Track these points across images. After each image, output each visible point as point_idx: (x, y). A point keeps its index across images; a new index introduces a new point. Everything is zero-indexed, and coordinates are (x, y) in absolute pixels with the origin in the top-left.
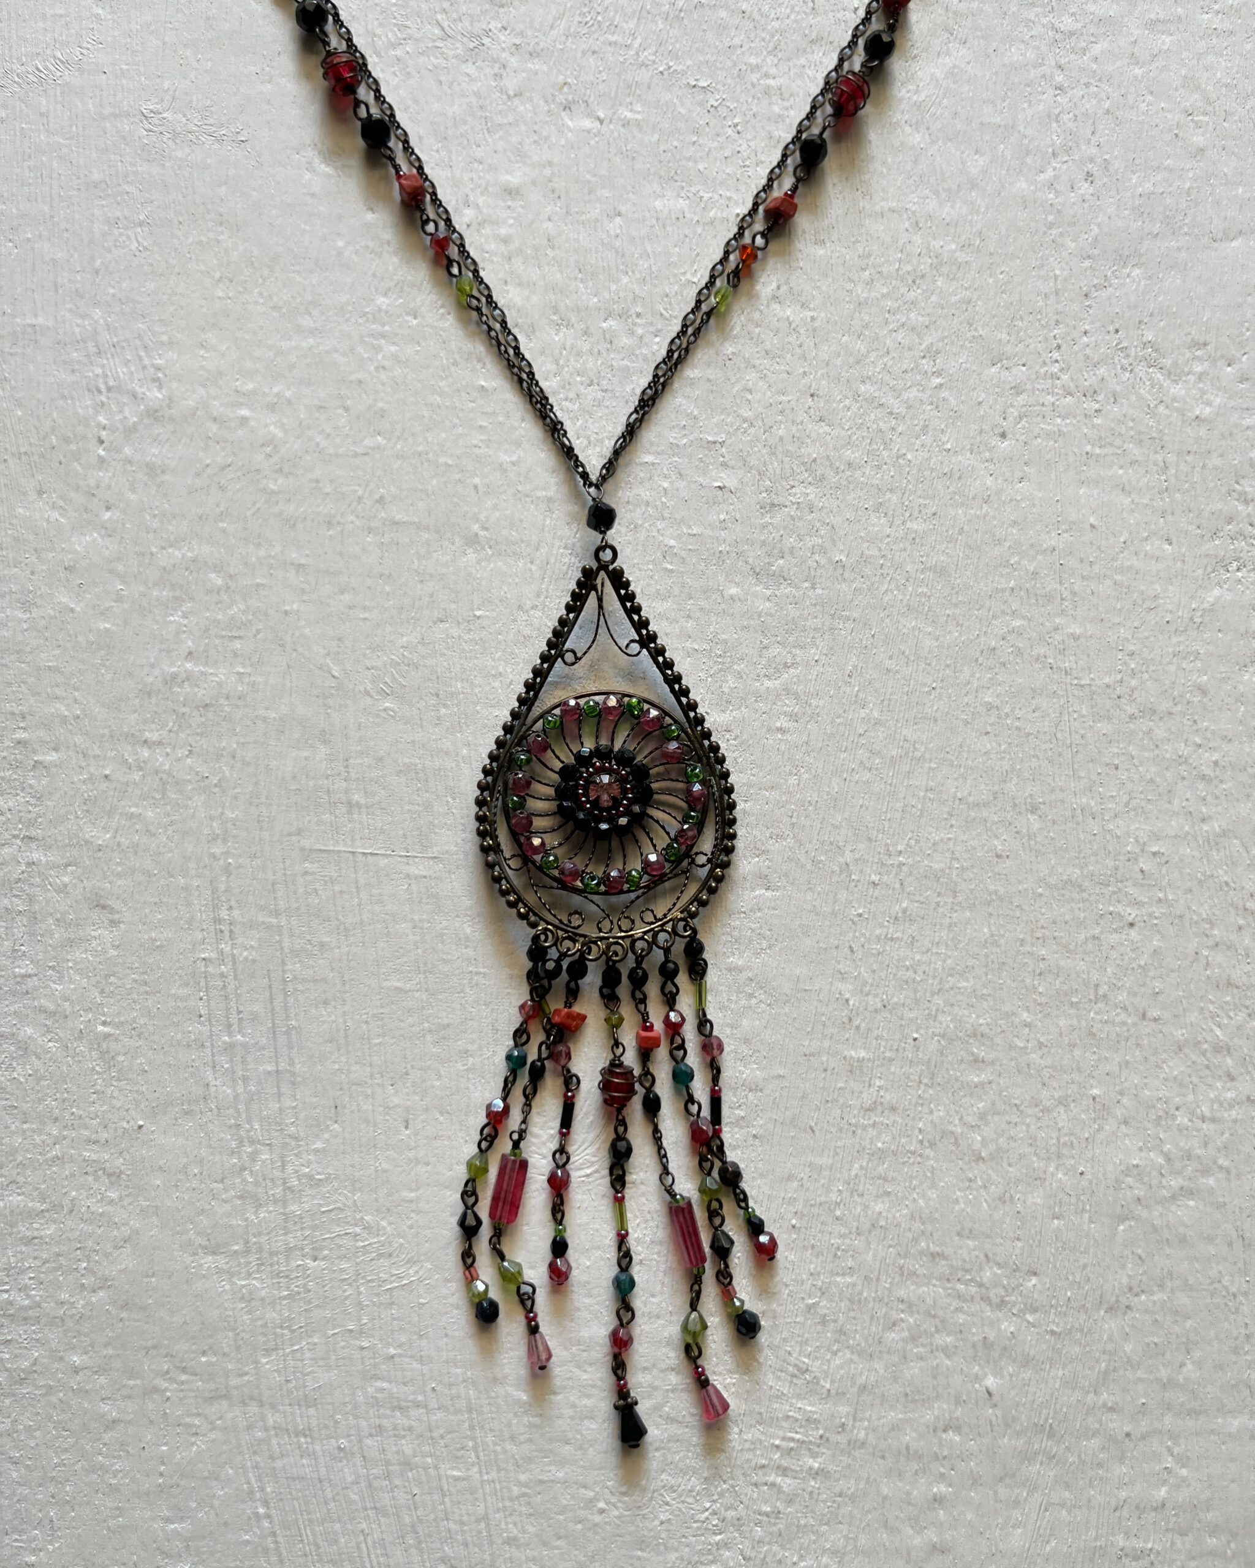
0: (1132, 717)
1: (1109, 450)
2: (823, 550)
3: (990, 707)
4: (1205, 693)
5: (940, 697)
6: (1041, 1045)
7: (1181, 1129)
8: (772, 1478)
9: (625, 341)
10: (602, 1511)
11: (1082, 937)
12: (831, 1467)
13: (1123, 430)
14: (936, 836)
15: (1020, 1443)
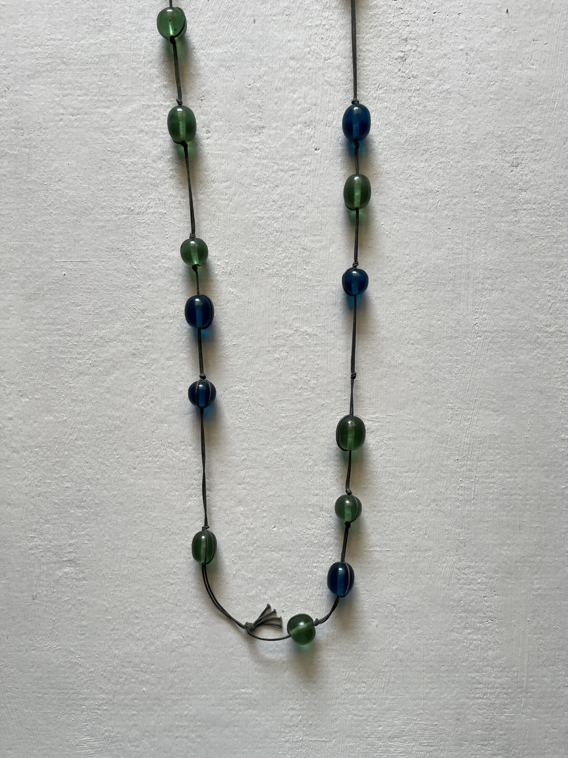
0: (170, 535)
1: (161, 470)
2: (93, 500)
3: (135, 535)
4: (188, 528)
5: (123, 534)
6: (152, 613)
7: (186, 630)
8: (96, 711)
9: (41, 453)
10: (59, 718)
11: (160, 588)
12: (109, 708)
13: (164, 465)
14: (124, 566)
15: (152, 702)
